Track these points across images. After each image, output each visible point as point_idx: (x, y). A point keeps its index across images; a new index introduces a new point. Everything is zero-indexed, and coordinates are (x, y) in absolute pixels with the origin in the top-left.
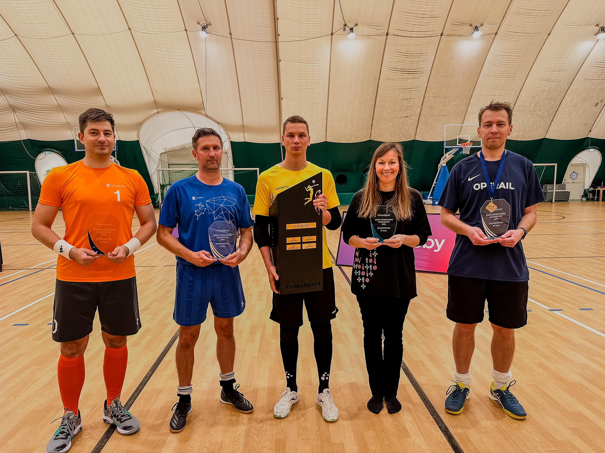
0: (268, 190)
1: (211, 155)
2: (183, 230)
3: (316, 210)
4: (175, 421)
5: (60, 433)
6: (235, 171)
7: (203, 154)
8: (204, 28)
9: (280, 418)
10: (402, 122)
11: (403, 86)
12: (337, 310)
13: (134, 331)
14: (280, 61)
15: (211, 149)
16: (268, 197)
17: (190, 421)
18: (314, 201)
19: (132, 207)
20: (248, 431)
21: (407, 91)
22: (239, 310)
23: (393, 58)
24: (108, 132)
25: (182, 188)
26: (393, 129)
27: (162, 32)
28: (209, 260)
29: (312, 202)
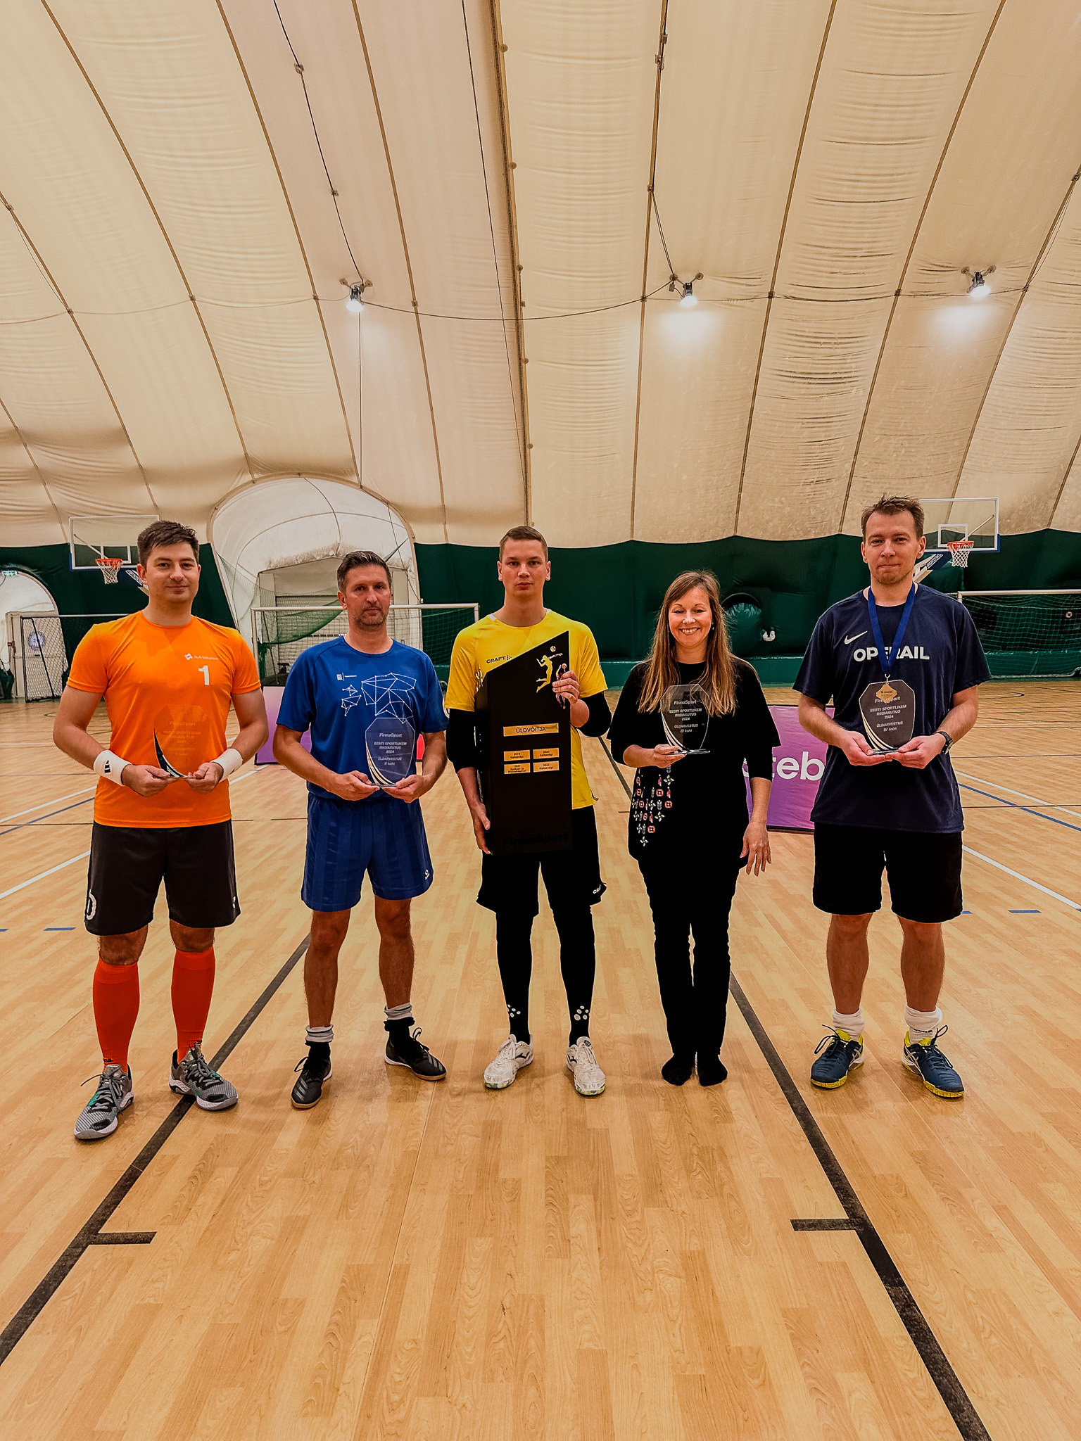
0: (472, 664)
1: (369, 599)
2: (318, 736)
3: (559, 700)
4: (300, 1088)
5: (98, 1102)
6: (424, 611)
7: (356, 599)
8: (356, 293)
9: (494, 1089)
10: (809, 495)
11: (811, 412)
12: (604, 889)
13: (228, 920)
14: (527, 361)
15: (371, 588)
16: (471, 676)
17: (328, 1092)
18: (554, 683)
19: (227, 692)
20: (434, 1109)
21: (820, 423)
22: (421, 886)
23: (785, 350)
24: (187, 562)
25: (319, 658)
26: (788, 509)
27: (264, 303)
28: (366, 788)
29: (550, 686)
